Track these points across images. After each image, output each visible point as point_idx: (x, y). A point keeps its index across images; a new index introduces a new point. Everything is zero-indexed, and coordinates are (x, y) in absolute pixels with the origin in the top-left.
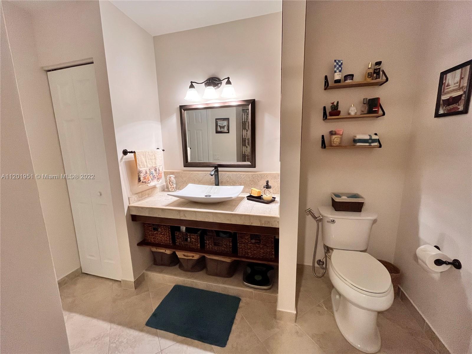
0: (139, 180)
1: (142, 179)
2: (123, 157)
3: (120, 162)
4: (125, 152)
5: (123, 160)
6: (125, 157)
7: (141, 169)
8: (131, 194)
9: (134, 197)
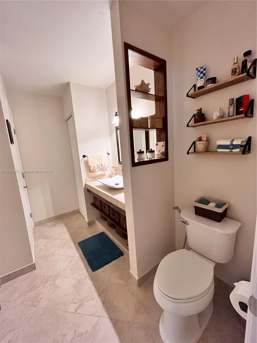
0: (90, 171)
1: (91, 170)
2: (83, 158)
3: (81, 161)
4: (84, 156)
5: (83, 160)
6: (84, 159)
7: (90, 165)
8: (88, 177)
9: (90, 179)
